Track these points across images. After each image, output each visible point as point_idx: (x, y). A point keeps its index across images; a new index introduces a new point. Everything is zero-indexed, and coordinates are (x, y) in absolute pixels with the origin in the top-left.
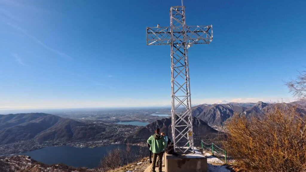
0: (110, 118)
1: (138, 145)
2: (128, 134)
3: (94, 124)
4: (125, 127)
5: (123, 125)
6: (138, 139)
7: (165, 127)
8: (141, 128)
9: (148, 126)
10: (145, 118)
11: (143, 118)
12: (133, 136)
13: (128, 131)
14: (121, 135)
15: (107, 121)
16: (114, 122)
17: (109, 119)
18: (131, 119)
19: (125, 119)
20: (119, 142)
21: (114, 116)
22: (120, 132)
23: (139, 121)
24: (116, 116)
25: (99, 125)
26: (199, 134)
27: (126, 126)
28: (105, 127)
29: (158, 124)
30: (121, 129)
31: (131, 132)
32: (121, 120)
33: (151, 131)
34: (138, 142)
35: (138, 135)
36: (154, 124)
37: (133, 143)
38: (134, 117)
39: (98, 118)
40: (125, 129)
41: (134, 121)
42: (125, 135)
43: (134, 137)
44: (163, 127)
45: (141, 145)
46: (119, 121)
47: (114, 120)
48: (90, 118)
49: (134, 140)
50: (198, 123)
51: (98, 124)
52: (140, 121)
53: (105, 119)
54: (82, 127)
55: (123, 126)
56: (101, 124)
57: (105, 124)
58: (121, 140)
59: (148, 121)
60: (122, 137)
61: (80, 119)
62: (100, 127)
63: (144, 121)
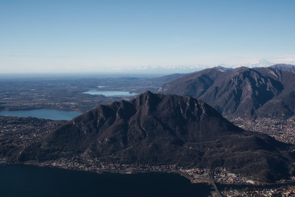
1: (54, 164)
2: (27, 140)
4: (19, 123)
5: (12, 119)
6: (54, 151)
7: (121, 121)
8: (59, 125)
9: (78, 120)
10: (73, 101)
11: (66, 101)
12: (40, 146)
13: (27, 133)
14: (11, 143)
18: (35, 102)
19: (17, 104)
20: (4, 159)
22: (6, 134)
23: (54, 107)
26: (200, 136)
27: (21, 119)
29: (104, 114)
30: (7, 128)
31: (35, 135)
32: (7, 105)
33: (85, 132)
34: (56, 158)
35: (52, 142)
36: (92, 115)
37: (41, 161)
38: (42, 97)
40: (19, 127)
41: (41, 108)
42: (19, 141)
43: (42, 147)
44: (115, 123)
45: (61, 165)
49: (43, 153)
50: (200, 112)
52: (58, 109)
55: (14, 121)
58: (10, 155)
59: (77, 107)
60: (13, 147)
63: (67, 109)
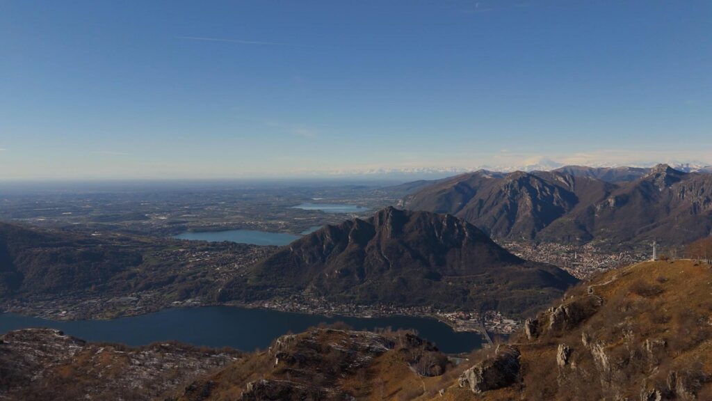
0: (147, 218)
1: (266, 306)
2: (227, 273)
3: (95, 241)
4: (212, 250)
5: (202, 243)
6: (265, 287)
7: (355, 246)
8: (269, 252)
9: (297, 245)
10: (280, 219)
11: (272, 219)
12: (246, 280)
13: (224, 263)
14: (204, 276)
15: (139, 229)
16: (164, 231)
17: (145, 222)
18: (227, 220)
19: (204, 223)
20: (197, 298)
21: (161, 212)
22: (197, 265)
23: (255, 228)
24: (170, 212)
25: (117, 243)
26: (463, 268)
27: (214, 244)
28: (140, 249)
29: (332, 237)
30: (197, 257)
31: (236, 266)
32: (190, 224)
33: (307, 262)
34: (268, 297)
35: (262, 276)
36: (316, 239)
37: (248, 301)
38: (237, 214)
39: (101, 218)
40: (213, 255)
41: (238, 229)
42: (216, 275)
43: (248, 282)
44: (348, 248)
45: (275, 306)
46: (182, 230)
47: (166, 226)
48: (68, 219)
49: (251, 290)
50: (462, 236)
51: (112, 239)
52: (262, 230)
53: (128, 223)
54: (55, 249)
55: (205, 247)
56: (121, 240)
57: (135, 238)
58: (205, 294)
59: (287, 227)
60: (207, 282)
61: (29, 220)
62: (120, 250)
63: (274, 229)
